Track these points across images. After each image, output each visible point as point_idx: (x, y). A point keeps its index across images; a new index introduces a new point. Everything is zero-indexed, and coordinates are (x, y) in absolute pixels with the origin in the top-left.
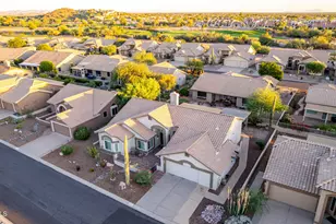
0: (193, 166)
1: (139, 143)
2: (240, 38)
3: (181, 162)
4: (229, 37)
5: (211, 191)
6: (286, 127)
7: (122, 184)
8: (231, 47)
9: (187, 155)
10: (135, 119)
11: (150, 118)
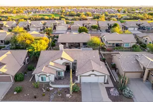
0: (96, 75)
1: (59, 73)
2: (51, 18)
3: (90, 75)
4: (47, 17)
5: (105, 83)
6: (105, 51)
7: (68, 95)
8: (57, 22)
9: (93, 71)
10: (52, 61)
11: (62, 59)
